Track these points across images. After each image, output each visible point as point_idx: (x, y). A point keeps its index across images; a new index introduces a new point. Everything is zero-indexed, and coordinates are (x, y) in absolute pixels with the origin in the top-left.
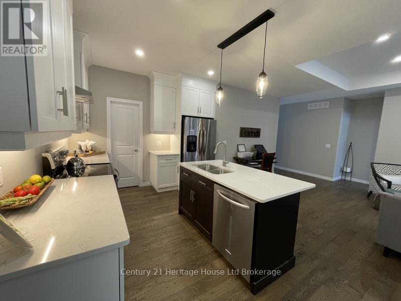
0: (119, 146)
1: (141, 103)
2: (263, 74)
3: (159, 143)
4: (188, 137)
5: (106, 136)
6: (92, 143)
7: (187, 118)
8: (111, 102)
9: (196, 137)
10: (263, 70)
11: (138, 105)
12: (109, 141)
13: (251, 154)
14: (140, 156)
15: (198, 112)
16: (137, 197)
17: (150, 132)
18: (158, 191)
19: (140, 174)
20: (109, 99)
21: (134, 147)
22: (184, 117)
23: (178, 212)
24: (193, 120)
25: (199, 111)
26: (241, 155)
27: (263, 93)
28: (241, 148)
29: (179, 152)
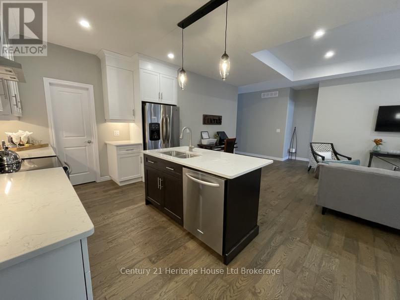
0: (66, 137)
1: (91, 87)
2: (225, 56)
3: (117, 133)
4: (151, 125)
5: (47, 126)
6: (28, 133)
7: (147, 104)
8: (50, 84)
9: (159, 124)
10: (225, 52)
11: (87, 89)
12: (51, 132)
13: (214, 141)
14: (95, 148)
15: (159, 98)
16: (95, 193)
17: (105, 121)
18: (120, 185)
19: (96, 168)
20: (47, 81)
21: (86, 139)
22: (144, 103)
23: (144, 203)
24: (154, 107)
25: (160, 96)
26: (205, 142)
27: (226, 75)
28: (205, 135)
29: (141, 141)
